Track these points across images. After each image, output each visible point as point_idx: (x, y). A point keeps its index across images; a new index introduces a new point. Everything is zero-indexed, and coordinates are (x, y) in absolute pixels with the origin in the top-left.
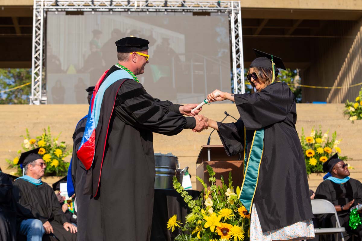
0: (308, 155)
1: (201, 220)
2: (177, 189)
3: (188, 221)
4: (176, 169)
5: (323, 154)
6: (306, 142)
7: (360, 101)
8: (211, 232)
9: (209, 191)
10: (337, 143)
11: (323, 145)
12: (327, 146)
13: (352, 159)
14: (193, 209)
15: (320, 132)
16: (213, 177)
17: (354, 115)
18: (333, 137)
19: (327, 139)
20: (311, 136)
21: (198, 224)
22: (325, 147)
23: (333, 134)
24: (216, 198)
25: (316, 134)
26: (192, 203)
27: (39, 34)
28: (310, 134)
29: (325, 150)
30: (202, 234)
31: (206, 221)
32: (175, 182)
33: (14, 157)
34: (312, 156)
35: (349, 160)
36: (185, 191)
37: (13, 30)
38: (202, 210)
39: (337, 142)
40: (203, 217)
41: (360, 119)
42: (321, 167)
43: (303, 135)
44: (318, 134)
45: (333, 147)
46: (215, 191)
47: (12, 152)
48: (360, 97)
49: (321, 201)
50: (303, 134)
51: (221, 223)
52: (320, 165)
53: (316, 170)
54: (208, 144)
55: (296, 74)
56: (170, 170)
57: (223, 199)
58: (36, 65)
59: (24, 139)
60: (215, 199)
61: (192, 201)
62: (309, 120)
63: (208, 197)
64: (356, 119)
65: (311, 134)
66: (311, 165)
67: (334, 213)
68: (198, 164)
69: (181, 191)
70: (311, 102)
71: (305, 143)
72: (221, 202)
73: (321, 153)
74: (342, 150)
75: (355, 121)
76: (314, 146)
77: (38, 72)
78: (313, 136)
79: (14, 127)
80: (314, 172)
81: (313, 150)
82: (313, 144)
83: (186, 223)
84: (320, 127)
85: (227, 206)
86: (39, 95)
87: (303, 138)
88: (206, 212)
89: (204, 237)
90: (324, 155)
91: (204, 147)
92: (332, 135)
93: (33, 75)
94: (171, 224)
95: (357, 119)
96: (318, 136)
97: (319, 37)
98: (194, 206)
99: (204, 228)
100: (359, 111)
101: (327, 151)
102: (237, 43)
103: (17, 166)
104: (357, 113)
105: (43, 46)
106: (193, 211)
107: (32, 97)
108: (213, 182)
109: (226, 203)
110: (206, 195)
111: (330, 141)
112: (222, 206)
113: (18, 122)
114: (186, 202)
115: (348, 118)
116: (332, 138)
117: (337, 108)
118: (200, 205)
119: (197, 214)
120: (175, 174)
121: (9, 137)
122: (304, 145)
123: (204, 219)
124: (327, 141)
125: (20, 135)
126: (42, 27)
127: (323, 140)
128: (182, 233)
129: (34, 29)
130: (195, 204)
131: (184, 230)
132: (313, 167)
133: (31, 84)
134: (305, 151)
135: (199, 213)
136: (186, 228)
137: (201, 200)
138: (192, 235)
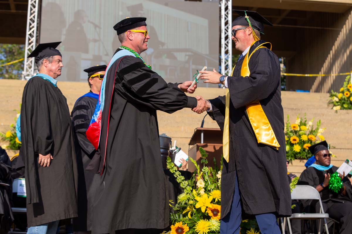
0: (292, 142)
1: (193, 200)
2: (170, 169)
3: (180, 201)
4: (169, 149)
5: (307, 142)
7: (344, 92)
8: (202, 213)
9: (201, 172)
10: (321, 132)
11: (308, 133)
12: (311, 134)
13: (334, 148)
14: (185, 189)
15: (305, 120)
16: (205, 159)
17: (338, 105)
18: (317, 125)
19: (311, 127)
20: (296, 123)
21: (190, 204)
22: (309, 135)
23: (317, 122)
24: (207, 179)
25: (301, 122)
26: (185, 183)
27: (34, 12)
28: (295, 122)
29: (309, 138)
30: (193, 214)
31: (198, 202)
32: (169, 162)
33: (7, 130)
34: (297, 143)
35: (332, 148)
36: (178, 171)
37: (8, 7)
38: (194, 191)
39: (321, 130)
40: (195, 198)
41: (343, 109)
42: (304, 154)
44: (303, 122)
45: (317, 135)
46: (207, 172)
47: (5, 125)
48: (344, 87)
49: (306, 186)
50: (288, 121)
51: (212, 204)
52: (304, 152)
53: (300, 156)
54: (202, 126)
55: (281, 62)
56: (163, 150)
57: (214, 181)
58: (30, 42)
59: (17, 114)
60: (207, 181)
61: (184, 181)
62: (294, 108)
63: (200, 178)
64: (339, 108)
65: (297, 121)
66: (295, 151)
67: (318, 199)
68: (190, 146)
69: (174, 172)
70: (294, 90)
71: (290, 130)
72: (212, 184)
73: (305, 141)
74: (325, 138)
75: (338, 111)
77: (31, 48)
78: (298, 123)
79: (7, 101)
80: (298, 158)
81: (297, 137)
82: (297, 131)
83: (178, 202)
84: (305, 115)
85: (218, 188)
86: (31, 71)
87: (288, 125)
88: (197, 193)
89: (194, 217)
91: (198, 129)
92: (317, 124)
93: (26, 51)
95: (341, 109)
97: (305, 27)
98: (186, 186)
99: (195, 208)
100: (343, 101)
101: (311, 139)
102: (227, 29)
103: (9, 139)
104: (340, 103)
105: (37, 24)
106: (184, 191)
107: (24, 73)
108: (205, 164)
109: (217, 185)
110: (198, 176)
111: (314, 129)
112: (213, 187)
113: (11, 97)
114: (179, 182)
115: (331, 107)
116: (316, 127)
117: (321, 97)
118: (192, 185)
119: (188, 194)
120: (167, 154)
121: (2, 110)
122: (289, 132)
123: (195, 200)
124: (311, 129)
125: (13, 109)
126: (37, 5)
127: (307, 127)
128: (173, 212)
129: (29, 6)
130: (187, 184)
131: (176, 209)
132: (297, 153)
133: (23, 61)
134: (289, 137)
135: (190, 194)
136: (177, 207)
137: (193, 181)
138: (182, 215)
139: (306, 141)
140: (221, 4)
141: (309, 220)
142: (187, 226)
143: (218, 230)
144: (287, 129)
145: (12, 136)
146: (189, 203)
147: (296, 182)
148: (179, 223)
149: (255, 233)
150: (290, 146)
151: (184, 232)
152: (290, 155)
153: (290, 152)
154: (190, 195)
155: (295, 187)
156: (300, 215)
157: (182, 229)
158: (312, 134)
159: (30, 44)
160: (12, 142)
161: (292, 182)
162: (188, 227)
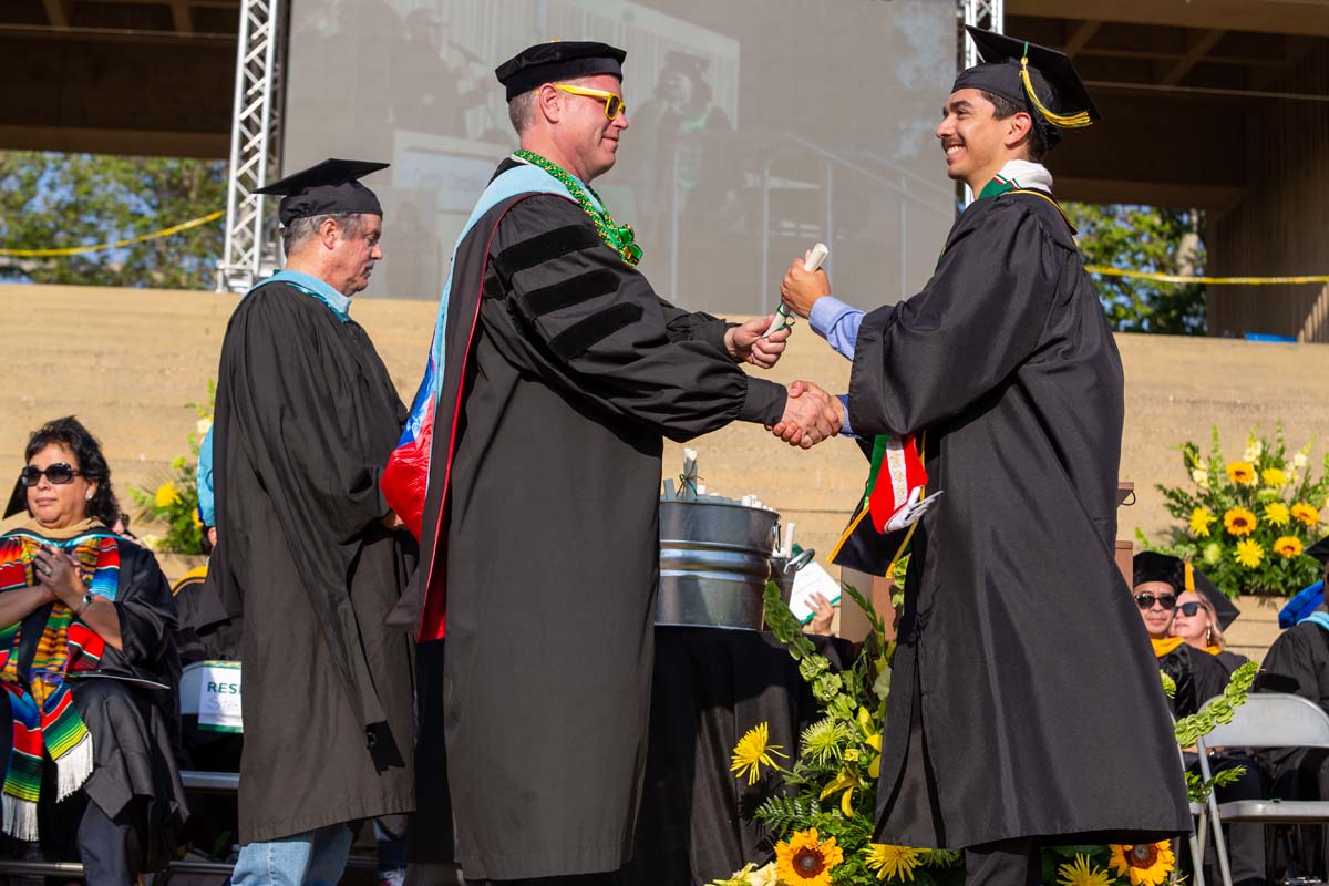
0: (1232, 530)
1: (858, 747)
3: (810, 749)
4: (768, 555)
5: (1287, 528)
6: (1226, 479)
11: (1289, 496)
12: (1301, 501)
14: (830, 706)
15: (1280, 446)
19: (1304, 473)
20: (1247, 458)
21: (846, 762)
22: (1293, 503)
23: (1326, 456)
25: (1264, 452)
26: (829, 683)
27: (263, 37)
28: (1242, 453)
29: (1296, 514)
30: (859, 798)
32: (771, 602)
33: (160, 482)
34: (1248, 534)
37: (163, 17)
38: (863, 712)
40: (866, 737)
42: (1277, 575)
43: (1218, 454)
44: (1272, 452)
45: (1324, 502)
47: (153, 462)
50: (1215, 451)
52: (1275, 567)
53: (1259, 585)
55: (1188, 229)
56: (746, 557)
58: (246, 148)
59: (201, 418)
61: (828, 675)
62: (1239, 402)
65: (1248, 450)
66: (1240, 563)
69: (792, 640)
70: (1239, 336)
71: (1222, 485)
73: (1279, 525)
76: (1255, 498)
77: (251, 174)
78: (1253, 458)
79: (162, 371)
80: (1252, 591)
81: (1251, 510)
82: (1251, 487)
83: (806, 751)
84: (1279, 428)
86: (251, 258)
87: (1216, 467)
88: (875, 720)
89: (864, 810)
90: (1291, 532)
92: (1324, 460)
93: (233, 185)
94: (745, 755)
96: (1270, 458)
98: (833, 695)
99: (867, 778)
101: (1303, 518)
103: (167, 513)
105: (275, 81)
106: (828, 712)
107: (225, 265)
113: (176, 355)
114: (806, 678)
116: (1323, 474)
118: (858, 691)
119: (843, 725)
120: (764, 575)
121: (141, 406)
122: (1218, 492)
123: (866, 745)
124: (1303, 481)
125: (183, 403)
126: (272, 13)
127: (1289, 475)
128: (784, 792)
129: (245, 15)
130: (840, 685)
131: (792, 781)
132: (1250, 572)
133: (223, 219)
134: (1220, 512)
135: (850, 723)
136: (800, 773)
137: (862, 674)
138: (819, 803)
139: (1283, 526)
140: (963, 8)
141: (1296, 826)
142: (837, 845)
143: (952, 859)
144: (1212, 482)
145: (180, 502)
146: (843, 756)
147: (1246, 682)
148: (805, 833)
149: (1091, 873)
150: (1223, 545)
151: (826, 869)
152: (1221, 580)
153: (1222, 566)
154: (848, 726)
155: (1244, 699)
156: (1259, 808)
157: (818, 857)
158: (1305, 501)
159: (245, 157)
160: (180, 526)
161: (1231, 682)
162: (838, 848)
